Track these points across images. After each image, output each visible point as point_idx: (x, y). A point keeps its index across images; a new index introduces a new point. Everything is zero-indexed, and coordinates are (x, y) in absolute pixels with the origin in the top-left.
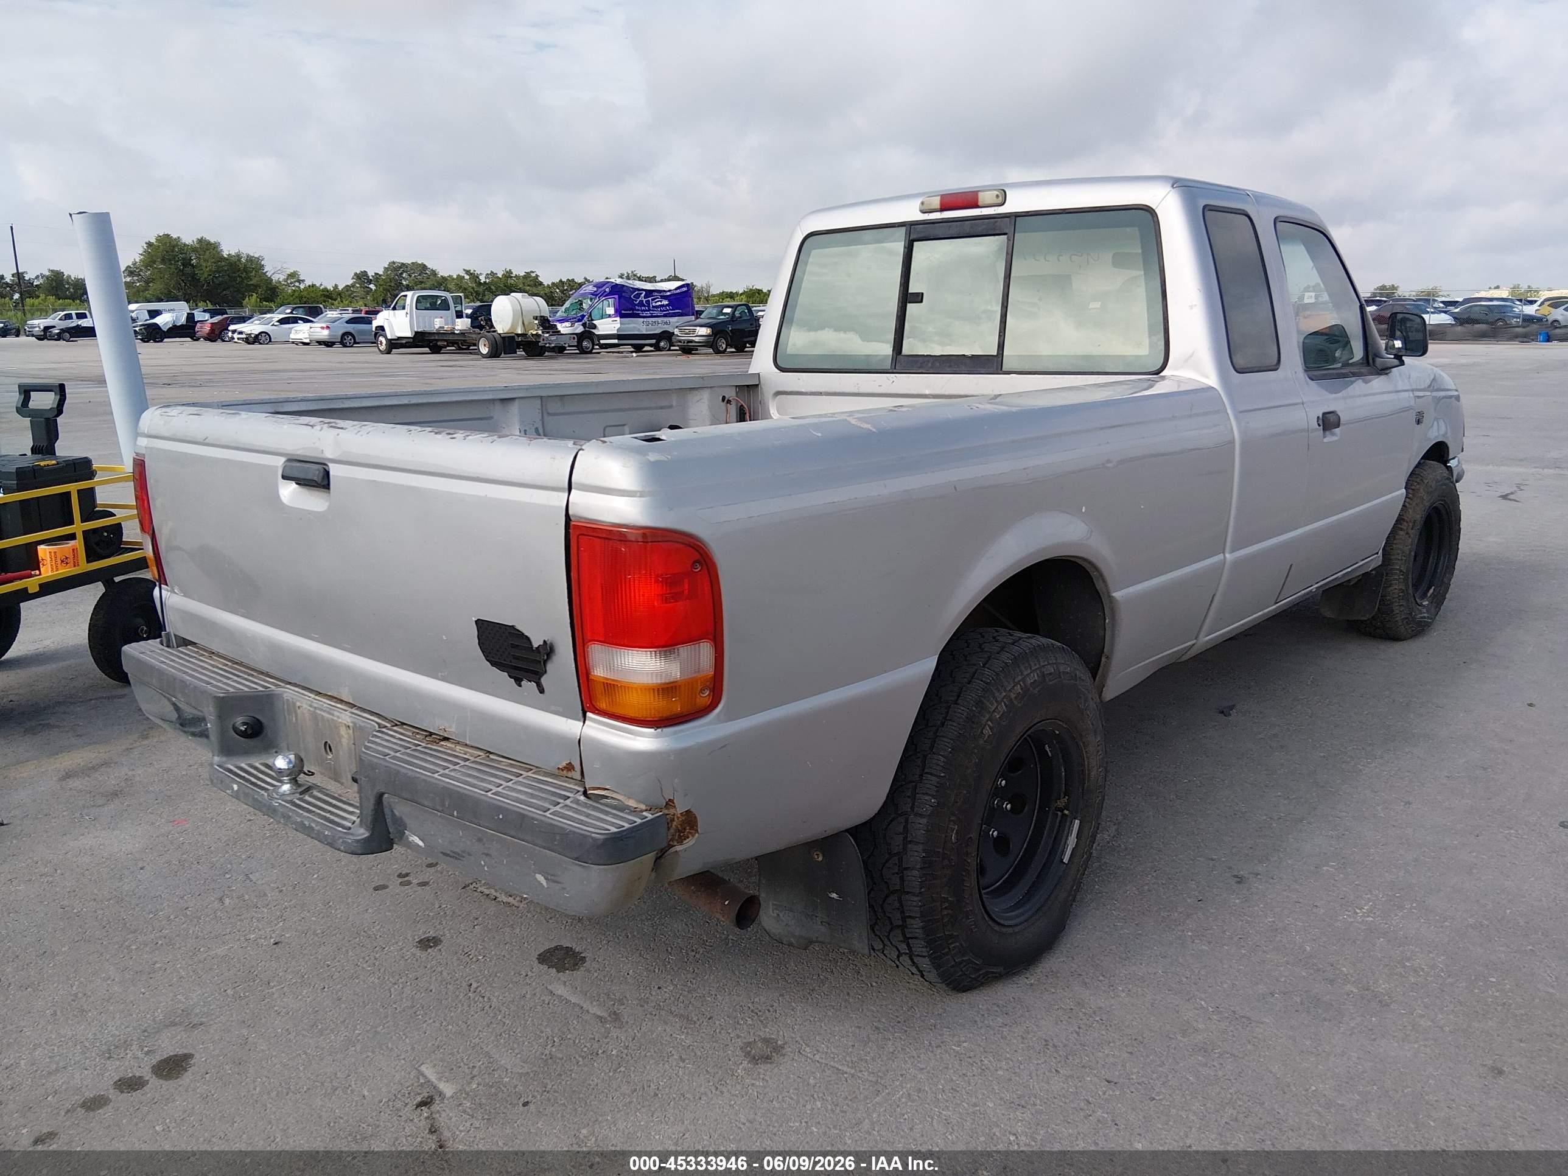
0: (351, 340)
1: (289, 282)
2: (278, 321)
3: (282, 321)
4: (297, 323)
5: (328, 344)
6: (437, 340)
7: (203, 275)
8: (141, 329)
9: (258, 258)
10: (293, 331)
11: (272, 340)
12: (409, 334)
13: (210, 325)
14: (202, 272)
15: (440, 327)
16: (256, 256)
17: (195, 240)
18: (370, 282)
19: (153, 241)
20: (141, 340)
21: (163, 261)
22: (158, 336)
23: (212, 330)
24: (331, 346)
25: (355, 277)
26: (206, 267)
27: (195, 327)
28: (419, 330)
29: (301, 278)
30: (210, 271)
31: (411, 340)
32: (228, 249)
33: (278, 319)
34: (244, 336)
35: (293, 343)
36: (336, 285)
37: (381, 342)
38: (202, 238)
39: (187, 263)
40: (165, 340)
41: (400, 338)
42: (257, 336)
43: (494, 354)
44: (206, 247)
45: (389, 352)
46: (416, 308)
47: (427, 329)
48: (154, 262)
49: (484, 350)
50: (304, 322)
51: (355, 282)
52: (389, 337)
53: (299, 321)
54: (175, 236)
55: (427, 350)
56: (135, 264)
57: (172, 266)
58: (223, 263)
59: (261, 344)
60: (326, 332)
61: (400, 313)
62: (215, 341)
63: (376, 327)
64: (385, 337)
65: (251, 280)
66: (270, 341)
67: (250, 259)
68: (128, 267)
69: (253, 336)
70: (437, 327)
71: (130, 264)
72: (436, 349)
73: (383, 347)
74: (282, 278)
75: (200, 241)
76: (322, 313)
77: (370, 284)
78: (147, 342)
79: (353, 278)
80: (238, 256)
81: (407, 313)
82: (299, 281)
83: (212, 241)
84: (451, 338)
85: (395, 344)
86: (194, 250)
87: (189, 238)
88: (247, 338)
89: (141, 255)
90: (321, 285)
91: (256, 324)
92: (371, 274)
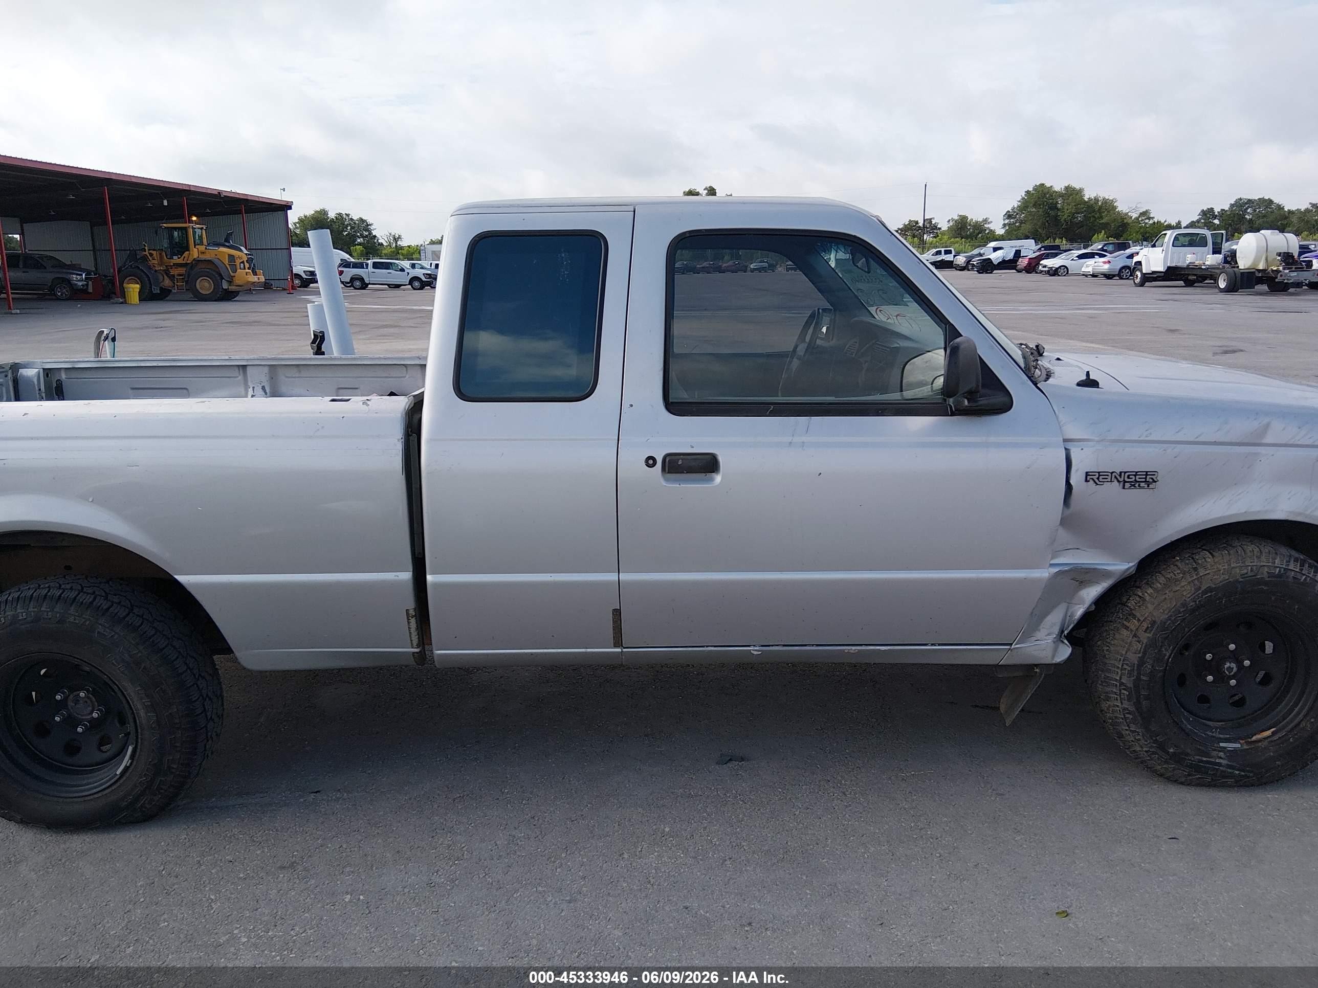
0: (1128, 273)
1: (1140, 219)
2: (1077, 257)
3: (1081, 257)
4: (1094, 258)
5: (1108, 276)
6: (1189, 275)
7: (1064, 217)
8: (977, 263)
9: (1112, 201)
10: (1085, 265)
11: (1069, 273)
12: (1161, 268)
13: (1028, 260)
14: (1063, 214)
15: (1190, 263)
16: (1111, 199)
17: (1063, 188)
18: (1215, 217)
19: (1031, 189)
20: (977, 271)
21: (1034, 206)
22: (989, 269)
23: (1029, 264)
24: (1111, 279)
25: (1201, 214)
26: (1068, 210)
27: (1018, 261)
28: (1171, 265)
29: (1152, 216)
30: (1070, 212)
31: (1163, 274)
32: (1088, 195)
33: (1077, 255)
34: (1046, 269)
35: (1083, 275)
36: (1179, 221)
37: (1137, 275)
38: (1069, 186)
39: (1054, 207)
40: (995, 272)
41: (1154, 272)
42: (1057, 269)
43: (1232, 288)
44: (1072, 193)
45: (1142, 284)
46: (1173, 246)
47: (1180, 264)
48: (1027, 207)
49: (1222, 284)
50: (1100, 257)
51: (1200, 218)
52: (1144, 272)
53: (1096, 256)
54: (1048, 185)
55: (1181, 283)
56: (1013, 209)
57: (1041, 210)
58: (1082, 206)
59: (1059, 276)
60: (1107, 266)
61: (1158, 250)
62: (1031, 273)
63: (1136, 263)
64: (1141, 271)
65: (1102, 219)
66: (1067, 273)
67: (1105, 201)
68: (1008, 211)
69: (1054, 269)
70: (1188, 262)
71: (1010, 209)
72: (1189, 284)
73: (1138, 281)
74: (1134, 215)
75: (1067, 188)
76: (1129, 247)
77: (1215, 219)
78: (982, 273)
79: (1199, 215)
80: (1096, 200)
81: (1163, 250)
82: (1149, 218)
83: (1078, 188)
84: (1198, 273)
85: (1150, 278)
86: (1060, 195)
87: (1059, 186)
88: (1048, 271)
89: (1019, 201)
90: (1165, 221)
91: (1062, 259)
92: (1217, 210)
